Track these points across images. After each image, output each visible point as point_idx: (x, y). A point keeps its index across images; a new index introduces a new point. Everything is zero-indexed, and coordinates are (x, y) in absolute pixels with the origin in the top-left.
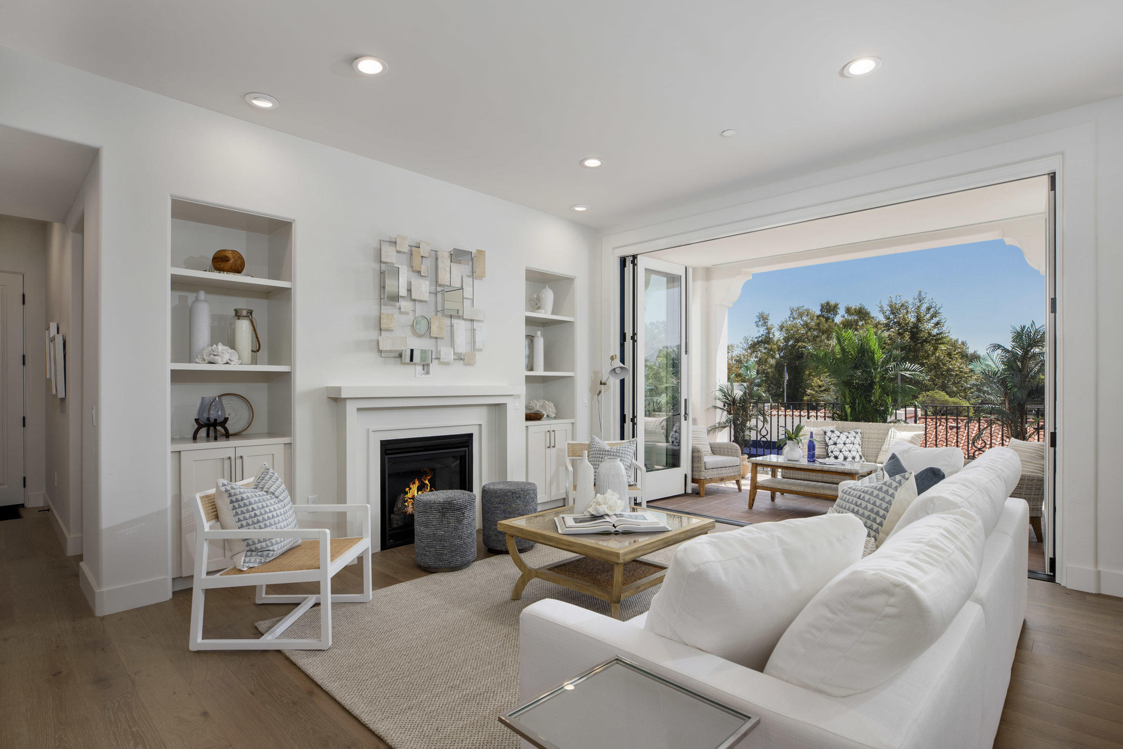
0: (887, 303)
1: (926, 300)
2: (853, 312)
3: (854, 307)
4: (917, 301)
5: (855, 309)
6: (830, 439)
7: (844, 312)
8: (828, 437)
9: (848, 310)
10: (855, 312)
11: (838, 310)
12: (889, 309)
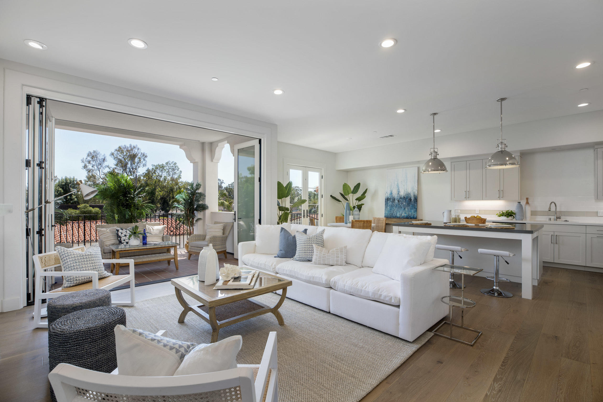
6: (122, 233)
8: (121, 232)
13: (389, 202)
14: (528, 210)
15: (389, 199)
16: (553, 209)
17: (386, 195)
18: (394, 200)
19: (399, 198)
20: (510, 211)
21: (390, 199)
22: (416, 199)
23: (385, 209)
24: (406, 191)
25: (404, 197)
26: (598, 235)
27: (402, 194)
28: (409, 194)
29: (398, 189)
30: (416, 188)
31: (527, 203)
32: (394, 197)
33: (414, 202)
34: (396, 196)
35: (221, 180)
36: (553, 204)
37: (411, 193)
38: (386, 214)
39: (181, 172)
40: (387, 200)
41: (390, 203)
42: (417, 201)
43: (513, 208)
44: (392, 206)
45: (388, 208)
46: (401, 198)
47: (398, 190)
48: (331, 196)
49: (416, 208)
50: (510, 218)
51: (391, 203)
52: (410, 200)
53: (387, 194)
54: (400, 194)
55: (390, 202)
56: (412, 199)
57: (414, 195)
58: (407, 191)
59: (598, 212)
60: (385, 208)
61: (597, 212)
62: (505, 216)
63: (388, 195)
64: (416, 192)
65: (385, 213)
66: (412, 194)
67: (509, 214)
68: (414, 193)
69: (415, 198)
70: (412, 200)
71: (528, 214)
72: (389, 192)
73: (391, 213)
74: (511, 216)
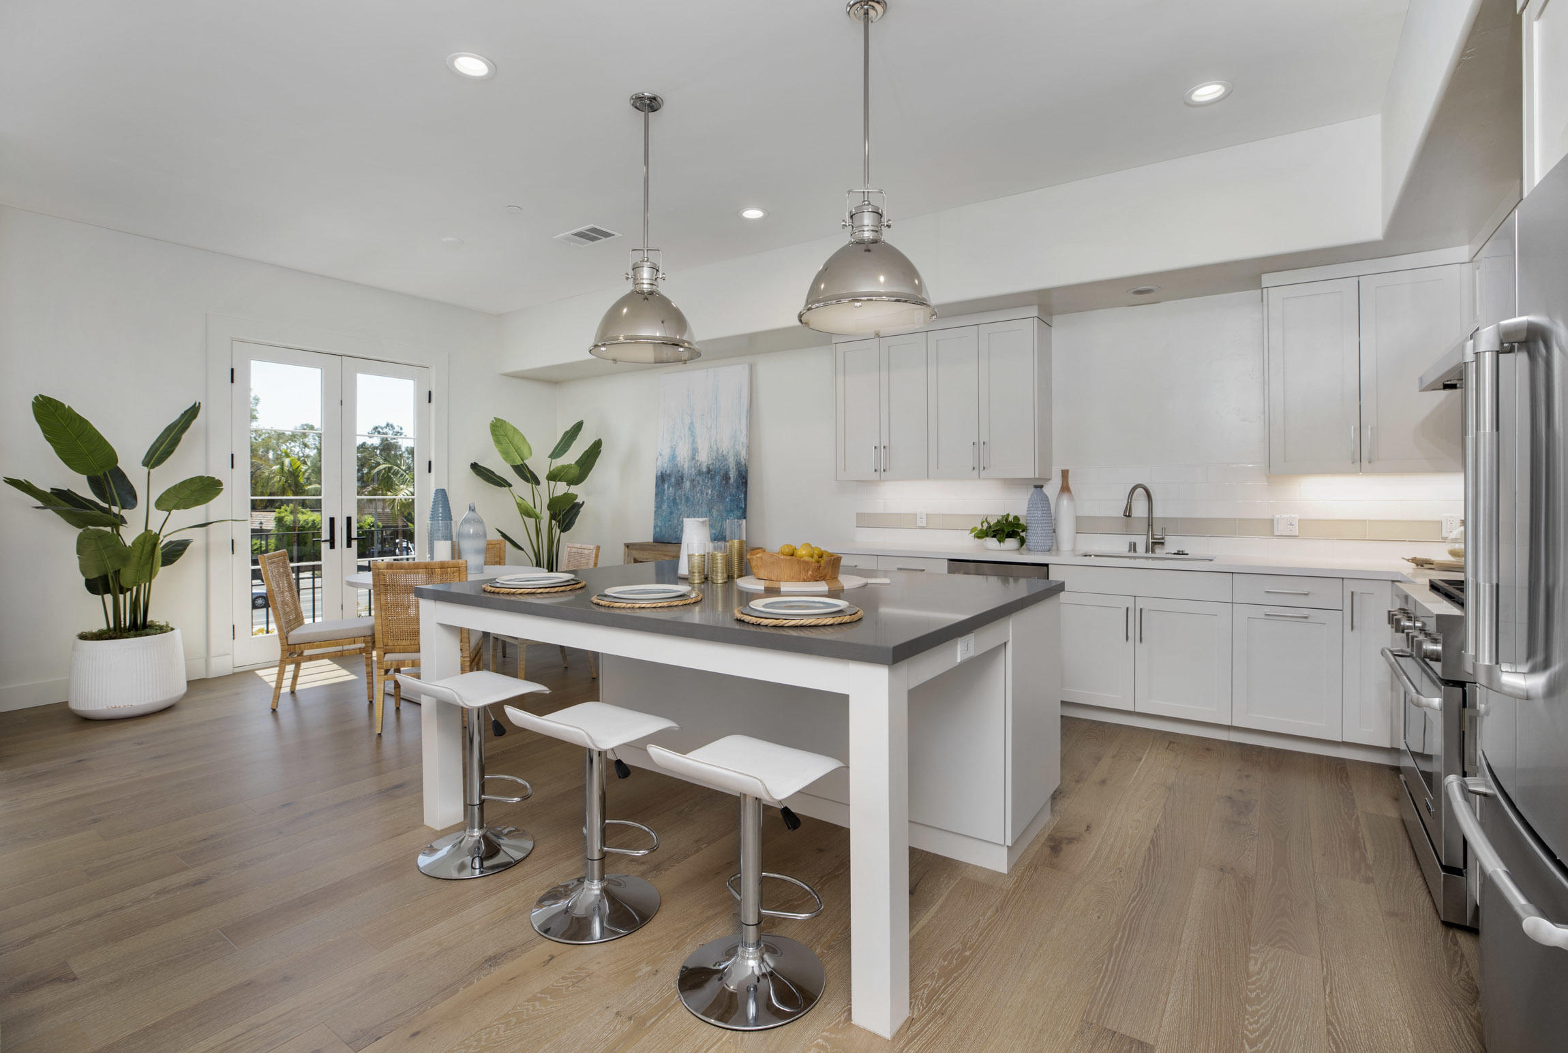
13: (666, 486)
14: (1066, 512)
15: (666, 478)
16: (1140, 509)
17: (658, 463)
18: (680, 480)
19: (694, 471)
20: (1011, 519)
21: (669, 476)
22: (743, 478)
23: (655, 512)
24: (715, 448)
25: (709, 471)
26: (1268, 610)
27: (704, 458)
28: (724, 458)
29: (694, 442)
30: (743, 439)
31: (1065, 488)
32: (681, 469)
33: (738, 487)
34: (686, 467)
35: (395, 426)
36: (1140, 490)
37: (730, 455)
38: (658, 529)
39: (258, 400)
40: (662, 479)
41: (669, 491)
42: (745, 484)
43: (1016, 505)
44: (674, 500)
45: (664, 508)
46: (700, 473)
47: (692, 444)
48: (475, 466)
49: (741, 508)
50: (1011, 543)
51: (671, 489)
52: (726, 477)
53: (660, 457)
54: (697, 458)
55: (668, 488)
56: (731, 476)
57: (738, 463)
58: (718, 448)
59: (1275, 522)
60: (656, 507)
61: (1273, 520)
62: (994, 536)
63: (664, 464)
64: (744, 453)
65: (655, 527)
66: (730, 460)
67: (1007, 529)
68: (737, 455)
69: (739, 472)
70: (732, 480)
71: (1066, 529)
72: (667, 452)
73: (671, 525)
74: (1012, 534)
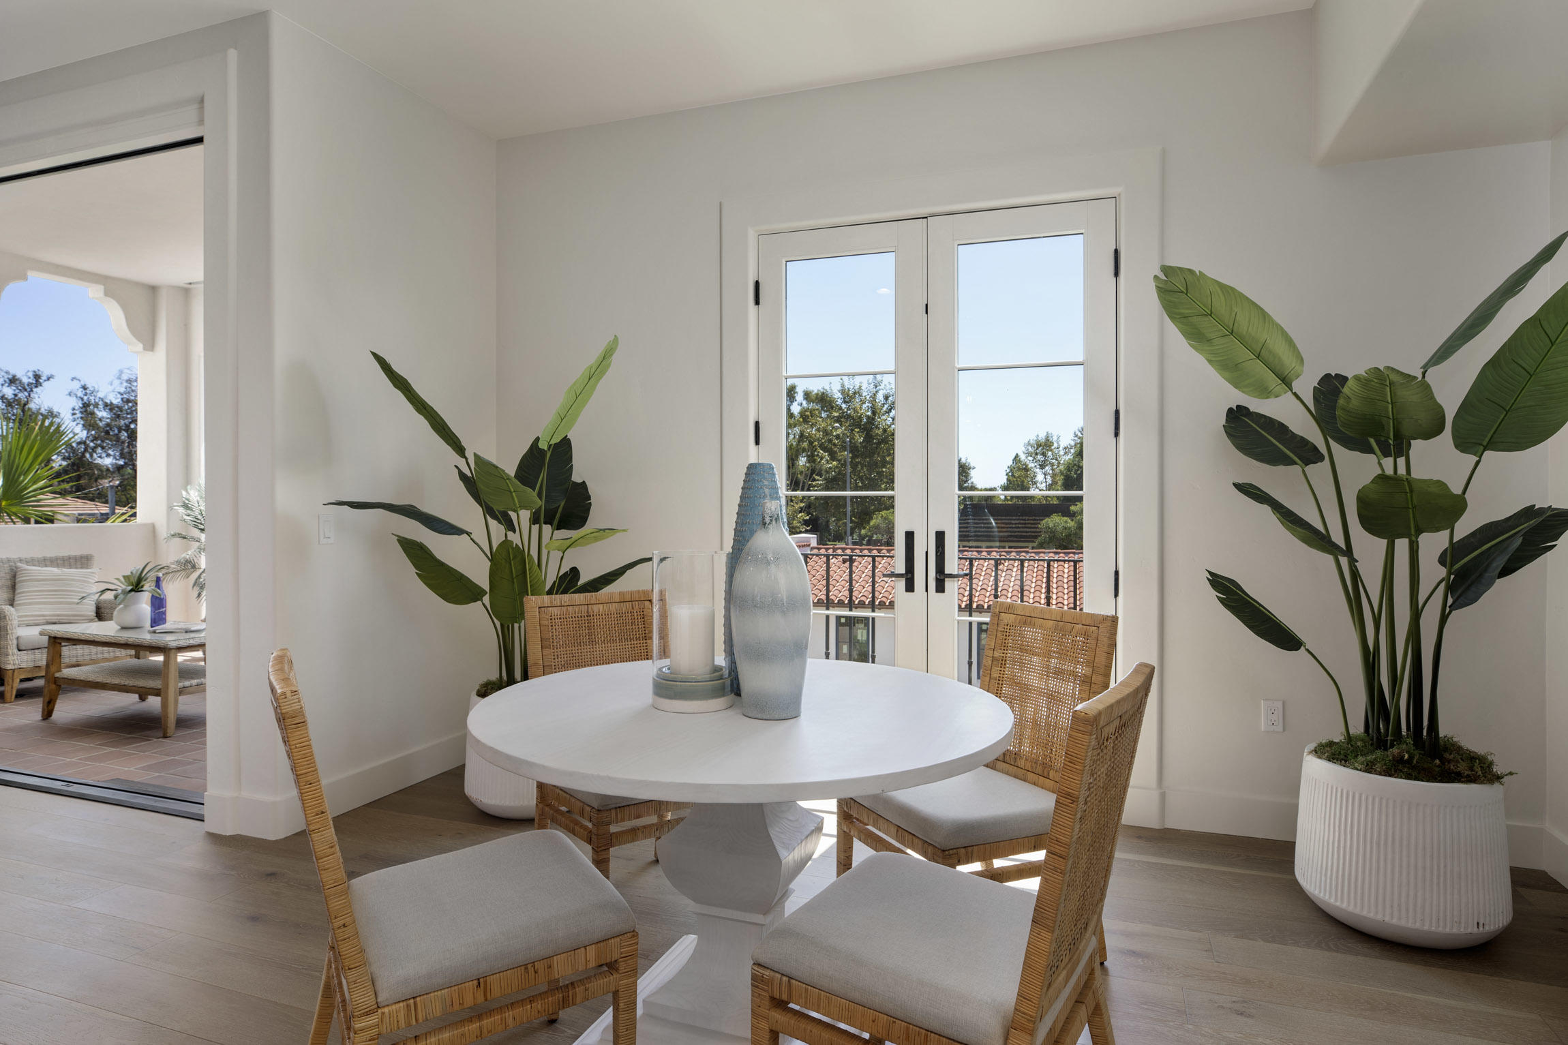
0: (839, 388)
1: (882, 386)
2: (814, 398)
3: (816, 391)
4: (872, 386)
5: (817, 394)
7: (802, 399)
9: (807, 395)
10: (817, 398)
11: (796, 395)
12: (841, 396)
